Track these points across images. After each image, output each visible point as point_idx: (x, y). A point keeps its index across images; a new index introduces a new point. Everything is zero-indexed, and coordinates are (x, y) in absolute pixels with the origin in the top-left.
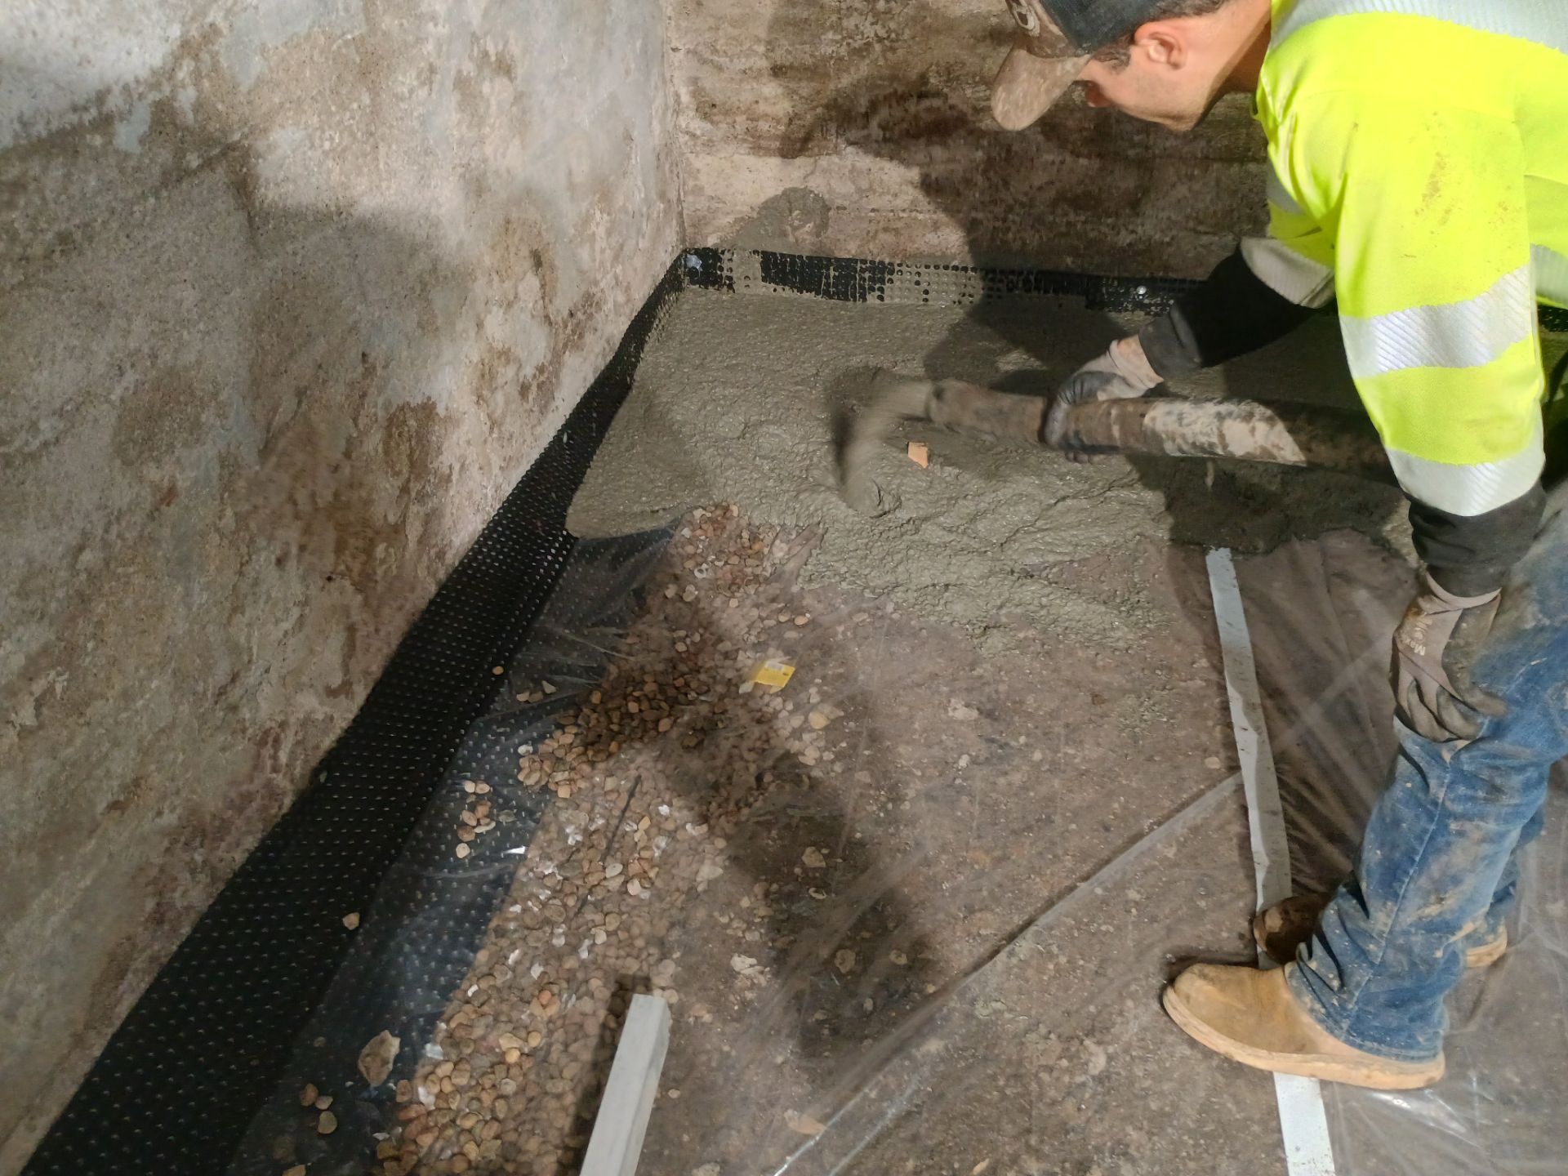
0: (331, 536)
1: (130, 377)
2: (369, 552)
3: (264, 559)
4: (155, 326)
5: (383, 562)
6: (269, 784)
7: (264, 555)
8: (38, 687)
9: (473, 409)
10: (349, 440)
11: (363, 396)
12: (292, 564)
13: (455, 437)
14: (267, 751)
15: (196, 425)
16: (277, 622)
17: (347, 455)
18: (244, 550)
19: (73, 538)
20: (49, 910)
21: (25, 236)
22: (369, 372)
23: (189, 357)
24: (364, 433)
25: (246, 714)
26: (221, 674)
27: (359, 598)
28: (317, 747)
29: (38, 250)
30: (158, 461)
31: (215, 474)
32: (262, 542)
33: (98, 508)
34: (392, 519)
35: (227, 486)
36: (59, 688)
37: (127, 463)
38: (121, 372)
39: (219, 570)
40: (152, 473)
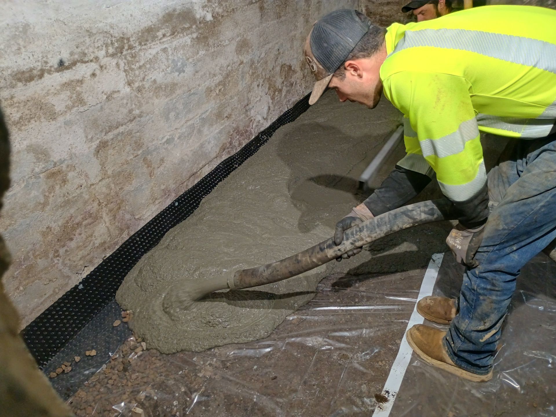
0: (268, 86)
1: (239, 38)
2: (275, 92)
3: (255, 84)
4: (244, 30)
5: (277, 96)
6: (251, 131)
7: (255, 83)
8: (220, 87)
9: (300, 71)
10: (273, 66)
11: (277, 58)
12: (260, 87)
13: (295, 76)
14: (251, 124)
15: (248, 52)
16: (256, 98)
17: (273, 69)
18: (252, 79)
19: (228, 63)
20: (216, 129)
21: (228, 7)
22: (279, 54)
23: (249, 38)
24: (277, 66)
25: (249, 113)
26: (246, 102)
27: (272, 101)
28: (260, 129)
29: (229, 10)
30: (241, 55)
31: (250, 62)
32: (255, 80)
33: (232, 60)
34: (280, 88)
35: (251, 66)
36: (222, 90)
37: (237, 54)
38: (238, 37)
39: (248, 82)
40: (240, 57)
